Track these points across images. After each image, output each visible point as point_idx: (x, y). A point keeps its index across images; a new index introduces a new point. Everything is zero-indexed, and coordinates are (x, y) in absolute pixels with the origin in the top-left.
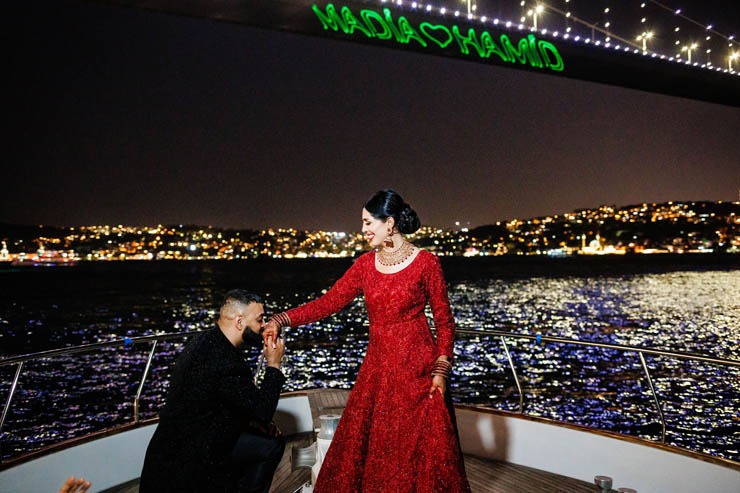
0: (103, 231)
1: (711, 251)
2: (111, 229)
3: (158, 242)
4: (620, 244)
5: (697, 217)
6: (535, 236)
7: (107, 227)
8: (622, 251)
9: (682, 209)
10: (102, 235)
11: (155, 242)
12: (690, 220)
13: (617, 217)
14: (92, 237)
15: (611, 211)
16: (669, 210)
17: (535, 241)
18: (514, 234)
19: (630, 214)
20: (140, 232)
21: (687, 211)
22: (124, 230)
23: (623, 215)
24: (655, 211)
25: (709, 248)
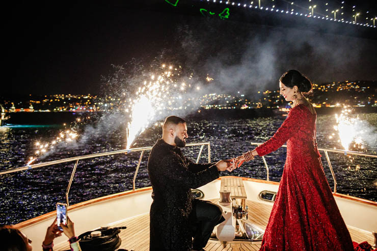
0: (61, 97)
1: (364, 106)
2: (65, 96)
3: (89, 102)
4: (319, 102)
5: (360, 88)
6: (277, 99)
7: (63, 95)
8: (320, 106)
9: (353, 84)
10: (60, 99)
11: (87, 103)
12: (356, 90)
13: (320, 88)
14: (56, 100)
15: (317, 86)
16: (346, 85)
17: (277, 101)
18: (267, 98)
19: (326, 87)
20: (79, 98)
21: (355, 86)
22: (71, 96)
23: (322, 88)
24: (339, 86)
25: (363, 105)
